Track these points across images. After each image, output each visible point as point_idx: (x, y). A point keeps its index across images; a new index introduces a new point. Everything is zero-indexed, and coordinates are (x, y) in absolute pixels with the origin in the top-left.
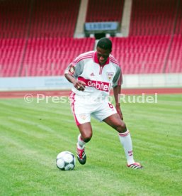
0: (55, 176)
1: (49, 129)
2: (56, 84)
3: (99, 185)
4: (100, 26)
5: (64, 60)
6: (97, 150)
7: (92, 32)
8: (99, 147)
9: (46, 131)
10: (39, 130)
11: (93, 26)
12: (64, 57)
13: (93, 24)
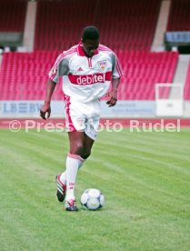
0: (126, 229)
1: (118, 169)
2: (127, 110)
3: (183, 242)
4: (185, 37)
5: (138, 80)
6: (181, 196)
7: (174, 44)
8: (182, 194)
9: (114, 171)
10: (105, 169)
11: (176, 37)
12: (138, 76)
13: (176, 34)
